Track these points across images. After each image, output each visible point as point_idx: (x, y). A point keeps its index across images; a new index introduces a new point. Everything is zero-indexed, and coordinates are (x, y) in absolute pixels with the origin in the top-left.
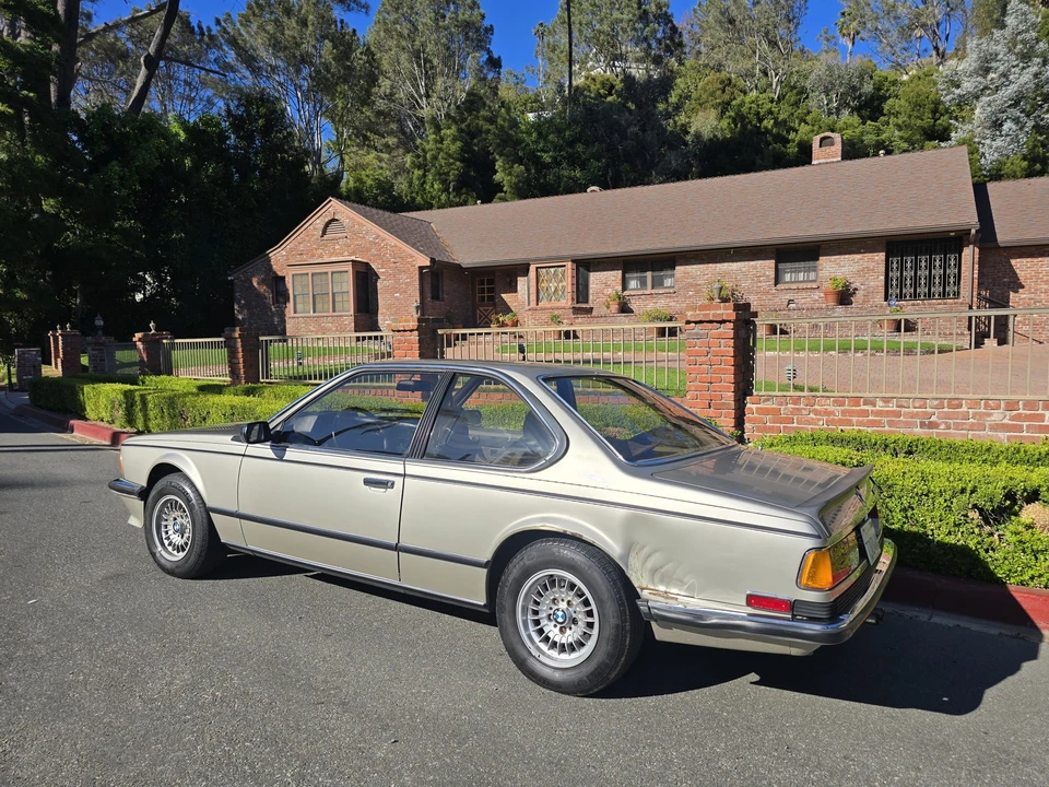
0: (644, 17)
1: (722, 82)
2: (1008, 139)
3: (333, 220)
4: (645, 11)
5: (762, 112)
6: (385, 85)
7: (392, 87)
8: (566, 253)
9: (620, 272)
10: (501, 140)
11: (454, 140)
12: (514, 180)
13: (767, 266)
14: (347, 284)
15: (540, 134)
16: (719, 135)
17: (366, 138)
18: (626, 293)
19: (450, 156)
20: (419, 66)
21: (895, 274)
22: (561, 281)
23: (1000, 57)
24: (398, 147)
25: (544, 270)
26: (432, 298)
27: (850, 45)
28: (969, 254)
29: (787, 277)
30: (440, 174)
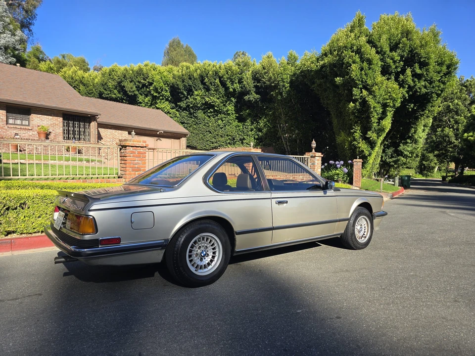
13: (2, 114)
21: (66, 128)
28: (93, 124)
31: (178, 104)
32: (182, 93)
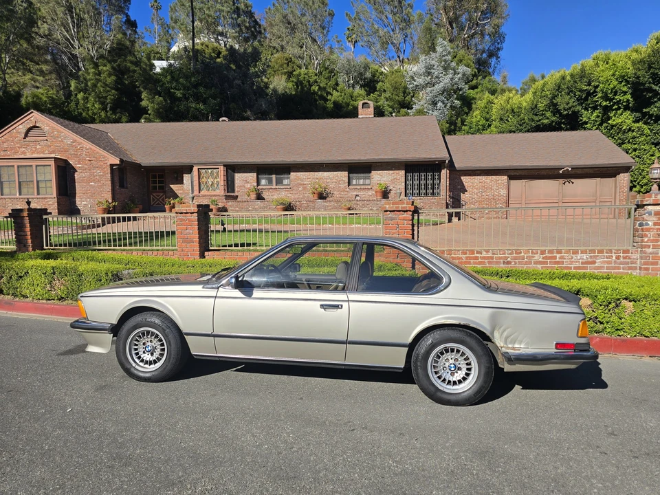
0: (237, 11)
1: (287, 59)
2: (440, 111)
3: (35, 127)
4: (237, 7)
5: (311, 81)
6: (44, 28)
7: (49, 29)
8: (219, 160)
9: (255, 174)
10: (145, 78)
11: (110, 75)
12: (156, 106)
13: (343, 175)
14: (51, 174)
15: (173, 78)
16: (288, 92)
17: (24, 64)
18: (259, 187)
19: (106, 85)
20: (72, 18)
21: (409, 182)
22: (216, 178)
23: (436, 67)
24: (50, 73)
25: (204, 171)
26: (120, 186)
27: (353, 48)
28: (445, 173)
29: (354, 182)
30: (100, 98)
31: (644, 110)
32: (650, 90)
